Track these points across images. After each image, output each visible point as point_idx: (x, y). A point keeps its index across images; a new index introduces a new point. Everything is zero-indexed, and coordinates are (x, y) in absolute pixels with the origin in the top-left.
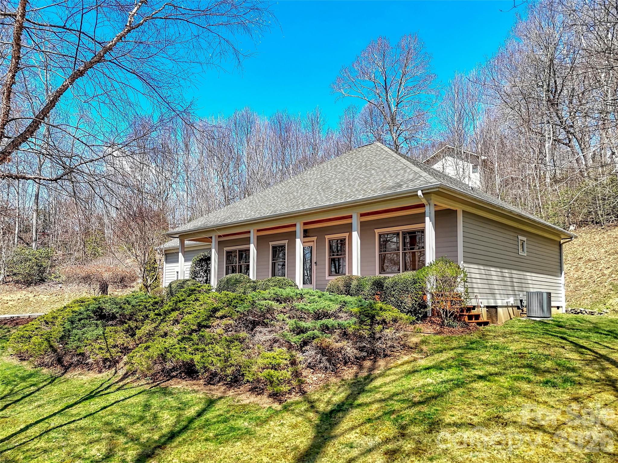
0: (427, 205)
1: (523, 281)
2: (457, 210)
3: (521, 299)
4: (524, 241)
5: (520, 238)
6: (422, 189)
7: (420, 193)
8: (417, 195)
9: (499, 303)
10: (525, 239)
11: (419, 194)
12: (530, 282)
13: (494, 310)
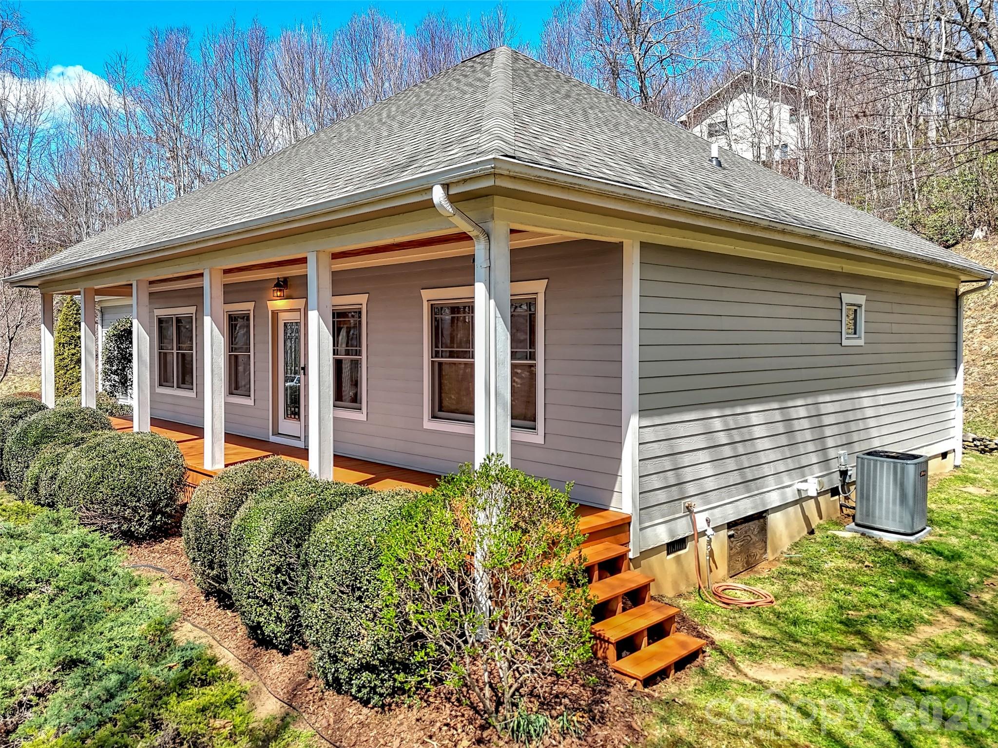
0: (477, 237)
1: (851, 416)
2: (621, 244)
3: (843, 468)
4: (860, 306)
5: (847, 298)
6: (446, 179)
7: (438, 195)
8: (429, 205)
9: (774, 499)
10: (861, 299)
11: (436, 200)
12: (869, 413)
13: (754, 525)
